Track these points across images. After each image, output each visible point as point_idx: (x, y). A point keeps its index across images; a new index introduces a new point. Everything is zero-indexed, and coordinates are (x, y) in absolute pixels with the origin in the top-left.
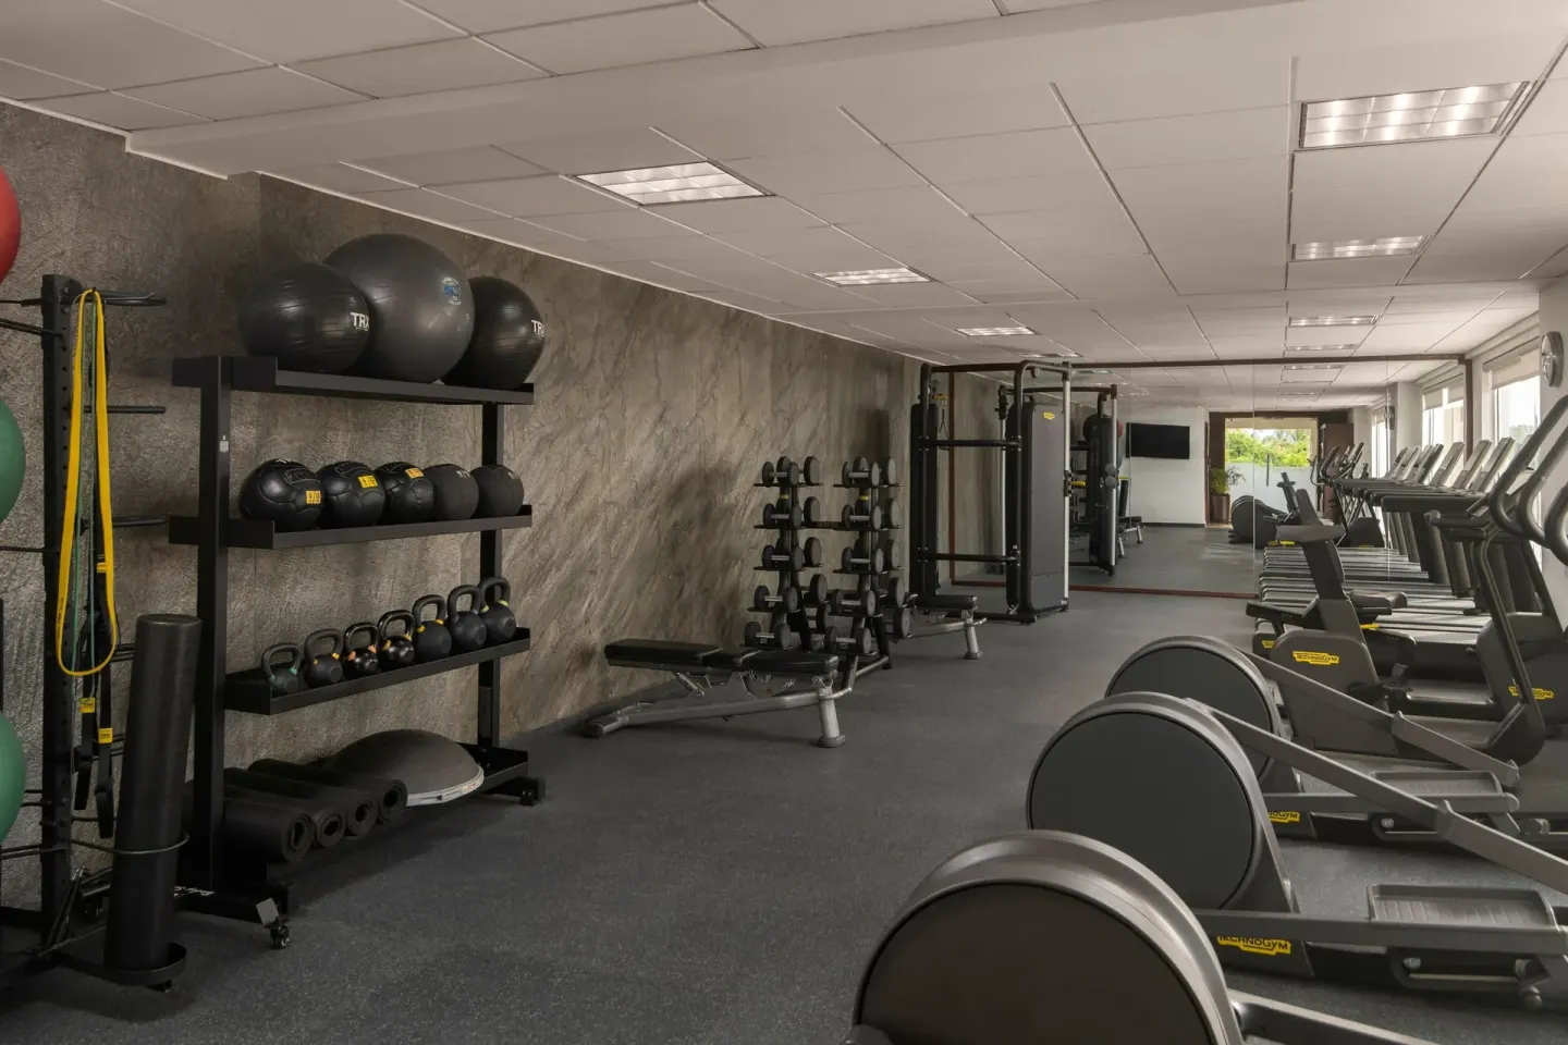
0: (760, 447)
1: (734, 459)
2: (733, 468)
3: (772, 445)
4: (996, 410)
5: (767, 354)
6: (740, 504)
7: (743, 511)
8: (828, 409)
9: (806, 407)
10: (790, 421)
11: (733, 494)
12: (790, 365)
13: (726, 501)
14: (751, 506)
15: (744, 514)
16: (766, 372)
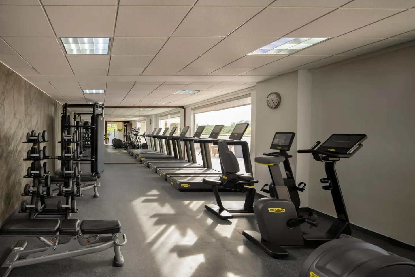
0: (21, 127)
1: (12, 131)
2: (12, 135)
3: (25, 126)
4: (73, 119)
5: (23, 92)
6: (15, 150)
7: (16, 152)
8: (41, 115)
9: (35, 113)
10: (31, 117)
11: (12, 146)
12: (30, 98)
13: (9, 149)
14: (19, 150)
15: (16, 154)
16: (23, 99)
